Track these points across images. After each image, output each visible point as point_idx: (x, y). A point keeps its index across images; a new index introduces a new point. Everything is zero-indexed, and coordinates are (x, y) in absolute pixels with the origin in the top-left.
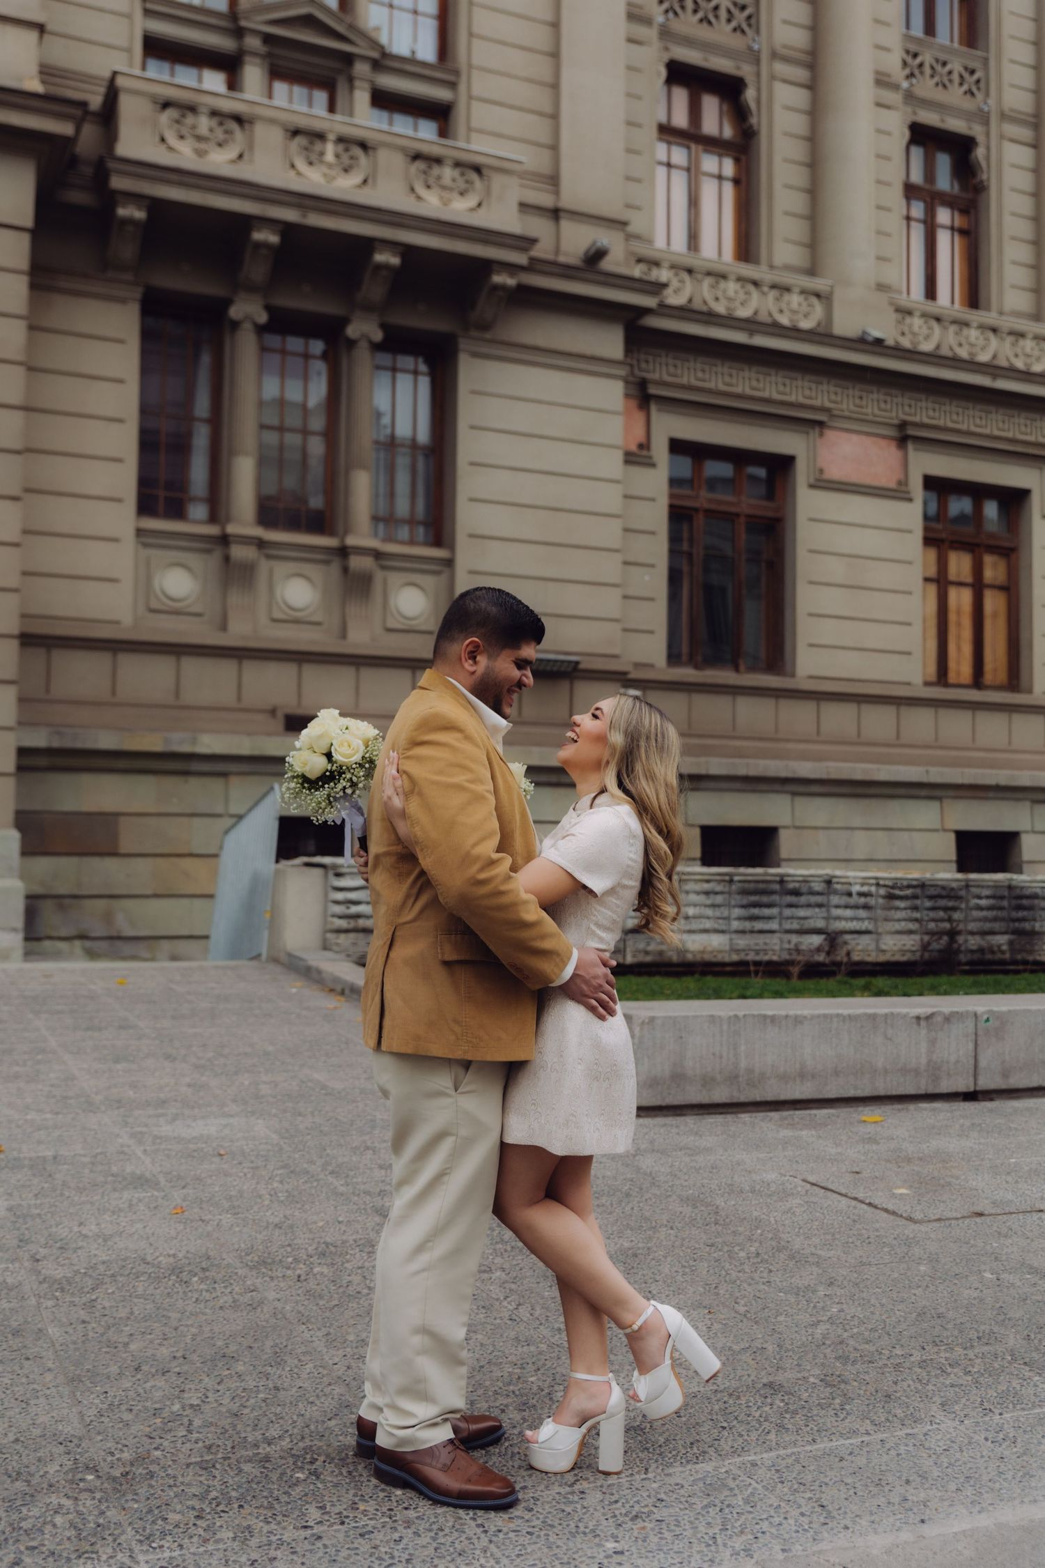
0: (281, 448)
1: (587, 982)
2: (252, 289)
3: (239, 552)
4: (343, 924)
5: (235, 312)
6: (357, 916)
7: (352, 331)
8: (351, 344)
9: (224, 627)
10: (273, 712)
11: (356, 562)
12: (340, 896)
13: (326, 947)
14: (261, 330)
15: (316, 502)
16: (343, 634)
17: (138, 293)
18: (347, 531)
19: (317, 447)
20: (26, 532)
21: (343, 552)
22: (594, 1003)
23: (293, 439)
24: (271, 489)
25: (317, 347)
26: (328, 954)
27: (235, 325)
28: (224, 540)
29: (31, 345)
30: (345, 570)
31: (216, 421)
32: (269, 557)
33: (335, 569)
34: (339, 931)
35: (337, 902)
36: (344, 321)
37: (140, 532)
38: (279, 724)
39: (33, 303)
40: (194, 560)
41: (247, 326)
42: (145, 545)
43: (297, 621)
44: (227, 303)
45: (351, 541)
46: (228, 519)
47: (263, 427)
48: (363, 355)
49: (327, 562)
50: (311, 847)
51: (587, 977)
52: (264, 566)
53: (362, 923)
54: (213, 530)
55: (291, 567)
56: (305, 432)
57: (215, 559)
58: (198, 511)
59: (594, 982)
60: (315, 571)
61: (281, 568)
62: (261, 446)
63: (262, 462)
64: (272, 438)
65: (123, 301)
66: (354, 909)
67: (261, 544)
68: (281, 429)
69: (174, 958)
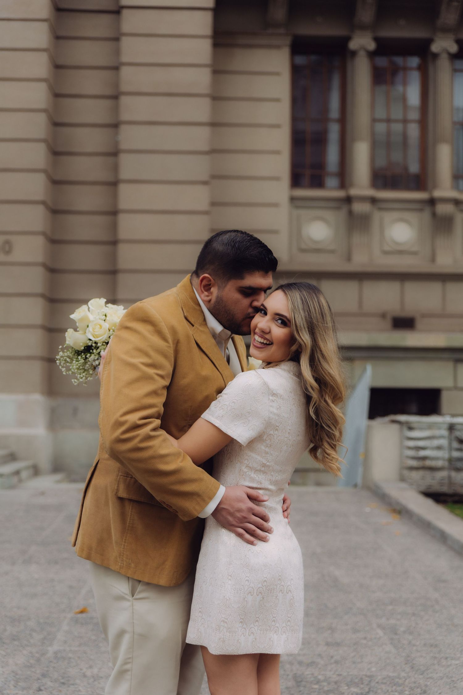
0: (389, 133)
1: (231, 514)
2: (363, 27)
3: (359, 208)
4: (414, 463)
5: (353, 45)
6: (424, 458)
7: (435, 48)
8: (435, 56)
9: (349, 258)
10: (383, 316)
11: (442, 209)
12: (411, 444)
13: (402, 479)
14: (372, 55)
15: (414, 168)
16: (433, 259)
17: (288, 41)
18: (435, 187)
19: (414, 131)
20: (213, 204)
21: (432, 202)
22: (241, 531)
23: (397, 127)
24: (381, 162)
25: (414, 61)
26: (403, 485)
27: (354, 54)
28: (348, 200)
29: (215, 83)
30: (434, 215)
31: (343, 120)
32: (380, 209)
33: (426, 215)
34: (412, 468)
35: (410, 448)
36: (429, 41)
37: (293, 199)
38: (388, 323)
39: (215, 56)
40: (329, 215)
41: (362, 53)
42: (297, 207)
43: (401, 252)
44: (347, 39)
45: (437, 194)
46: (351, 185)
47: (374, 120)
48: (444, 64)
49: (421, 210)
50: (414, 408)
51: (232, 510)
52: (377, 215)
53: (428, 463)
54: (341, 194)
55: (395, 215)
56: (405, 121)
57: (342, 214)
58: (332, 182)
59: (238, 515)
60: (413, 217)
61: (388, 216)
62: (373, 134)
63: (374, 145)
64: (381, 128)
65: (278, 47)
66: (422, 453)
67: (374, 201)
68: (388, 121)
69: (318, 484)
